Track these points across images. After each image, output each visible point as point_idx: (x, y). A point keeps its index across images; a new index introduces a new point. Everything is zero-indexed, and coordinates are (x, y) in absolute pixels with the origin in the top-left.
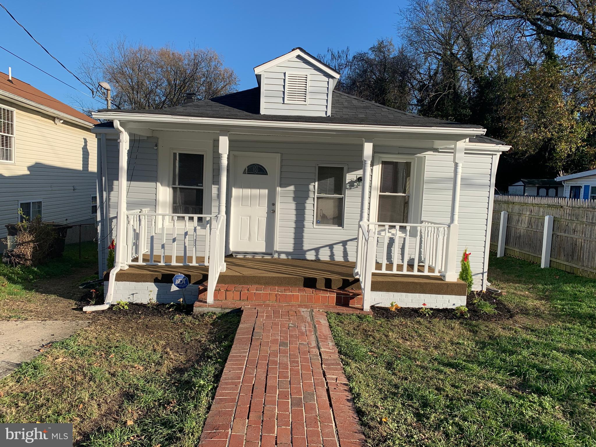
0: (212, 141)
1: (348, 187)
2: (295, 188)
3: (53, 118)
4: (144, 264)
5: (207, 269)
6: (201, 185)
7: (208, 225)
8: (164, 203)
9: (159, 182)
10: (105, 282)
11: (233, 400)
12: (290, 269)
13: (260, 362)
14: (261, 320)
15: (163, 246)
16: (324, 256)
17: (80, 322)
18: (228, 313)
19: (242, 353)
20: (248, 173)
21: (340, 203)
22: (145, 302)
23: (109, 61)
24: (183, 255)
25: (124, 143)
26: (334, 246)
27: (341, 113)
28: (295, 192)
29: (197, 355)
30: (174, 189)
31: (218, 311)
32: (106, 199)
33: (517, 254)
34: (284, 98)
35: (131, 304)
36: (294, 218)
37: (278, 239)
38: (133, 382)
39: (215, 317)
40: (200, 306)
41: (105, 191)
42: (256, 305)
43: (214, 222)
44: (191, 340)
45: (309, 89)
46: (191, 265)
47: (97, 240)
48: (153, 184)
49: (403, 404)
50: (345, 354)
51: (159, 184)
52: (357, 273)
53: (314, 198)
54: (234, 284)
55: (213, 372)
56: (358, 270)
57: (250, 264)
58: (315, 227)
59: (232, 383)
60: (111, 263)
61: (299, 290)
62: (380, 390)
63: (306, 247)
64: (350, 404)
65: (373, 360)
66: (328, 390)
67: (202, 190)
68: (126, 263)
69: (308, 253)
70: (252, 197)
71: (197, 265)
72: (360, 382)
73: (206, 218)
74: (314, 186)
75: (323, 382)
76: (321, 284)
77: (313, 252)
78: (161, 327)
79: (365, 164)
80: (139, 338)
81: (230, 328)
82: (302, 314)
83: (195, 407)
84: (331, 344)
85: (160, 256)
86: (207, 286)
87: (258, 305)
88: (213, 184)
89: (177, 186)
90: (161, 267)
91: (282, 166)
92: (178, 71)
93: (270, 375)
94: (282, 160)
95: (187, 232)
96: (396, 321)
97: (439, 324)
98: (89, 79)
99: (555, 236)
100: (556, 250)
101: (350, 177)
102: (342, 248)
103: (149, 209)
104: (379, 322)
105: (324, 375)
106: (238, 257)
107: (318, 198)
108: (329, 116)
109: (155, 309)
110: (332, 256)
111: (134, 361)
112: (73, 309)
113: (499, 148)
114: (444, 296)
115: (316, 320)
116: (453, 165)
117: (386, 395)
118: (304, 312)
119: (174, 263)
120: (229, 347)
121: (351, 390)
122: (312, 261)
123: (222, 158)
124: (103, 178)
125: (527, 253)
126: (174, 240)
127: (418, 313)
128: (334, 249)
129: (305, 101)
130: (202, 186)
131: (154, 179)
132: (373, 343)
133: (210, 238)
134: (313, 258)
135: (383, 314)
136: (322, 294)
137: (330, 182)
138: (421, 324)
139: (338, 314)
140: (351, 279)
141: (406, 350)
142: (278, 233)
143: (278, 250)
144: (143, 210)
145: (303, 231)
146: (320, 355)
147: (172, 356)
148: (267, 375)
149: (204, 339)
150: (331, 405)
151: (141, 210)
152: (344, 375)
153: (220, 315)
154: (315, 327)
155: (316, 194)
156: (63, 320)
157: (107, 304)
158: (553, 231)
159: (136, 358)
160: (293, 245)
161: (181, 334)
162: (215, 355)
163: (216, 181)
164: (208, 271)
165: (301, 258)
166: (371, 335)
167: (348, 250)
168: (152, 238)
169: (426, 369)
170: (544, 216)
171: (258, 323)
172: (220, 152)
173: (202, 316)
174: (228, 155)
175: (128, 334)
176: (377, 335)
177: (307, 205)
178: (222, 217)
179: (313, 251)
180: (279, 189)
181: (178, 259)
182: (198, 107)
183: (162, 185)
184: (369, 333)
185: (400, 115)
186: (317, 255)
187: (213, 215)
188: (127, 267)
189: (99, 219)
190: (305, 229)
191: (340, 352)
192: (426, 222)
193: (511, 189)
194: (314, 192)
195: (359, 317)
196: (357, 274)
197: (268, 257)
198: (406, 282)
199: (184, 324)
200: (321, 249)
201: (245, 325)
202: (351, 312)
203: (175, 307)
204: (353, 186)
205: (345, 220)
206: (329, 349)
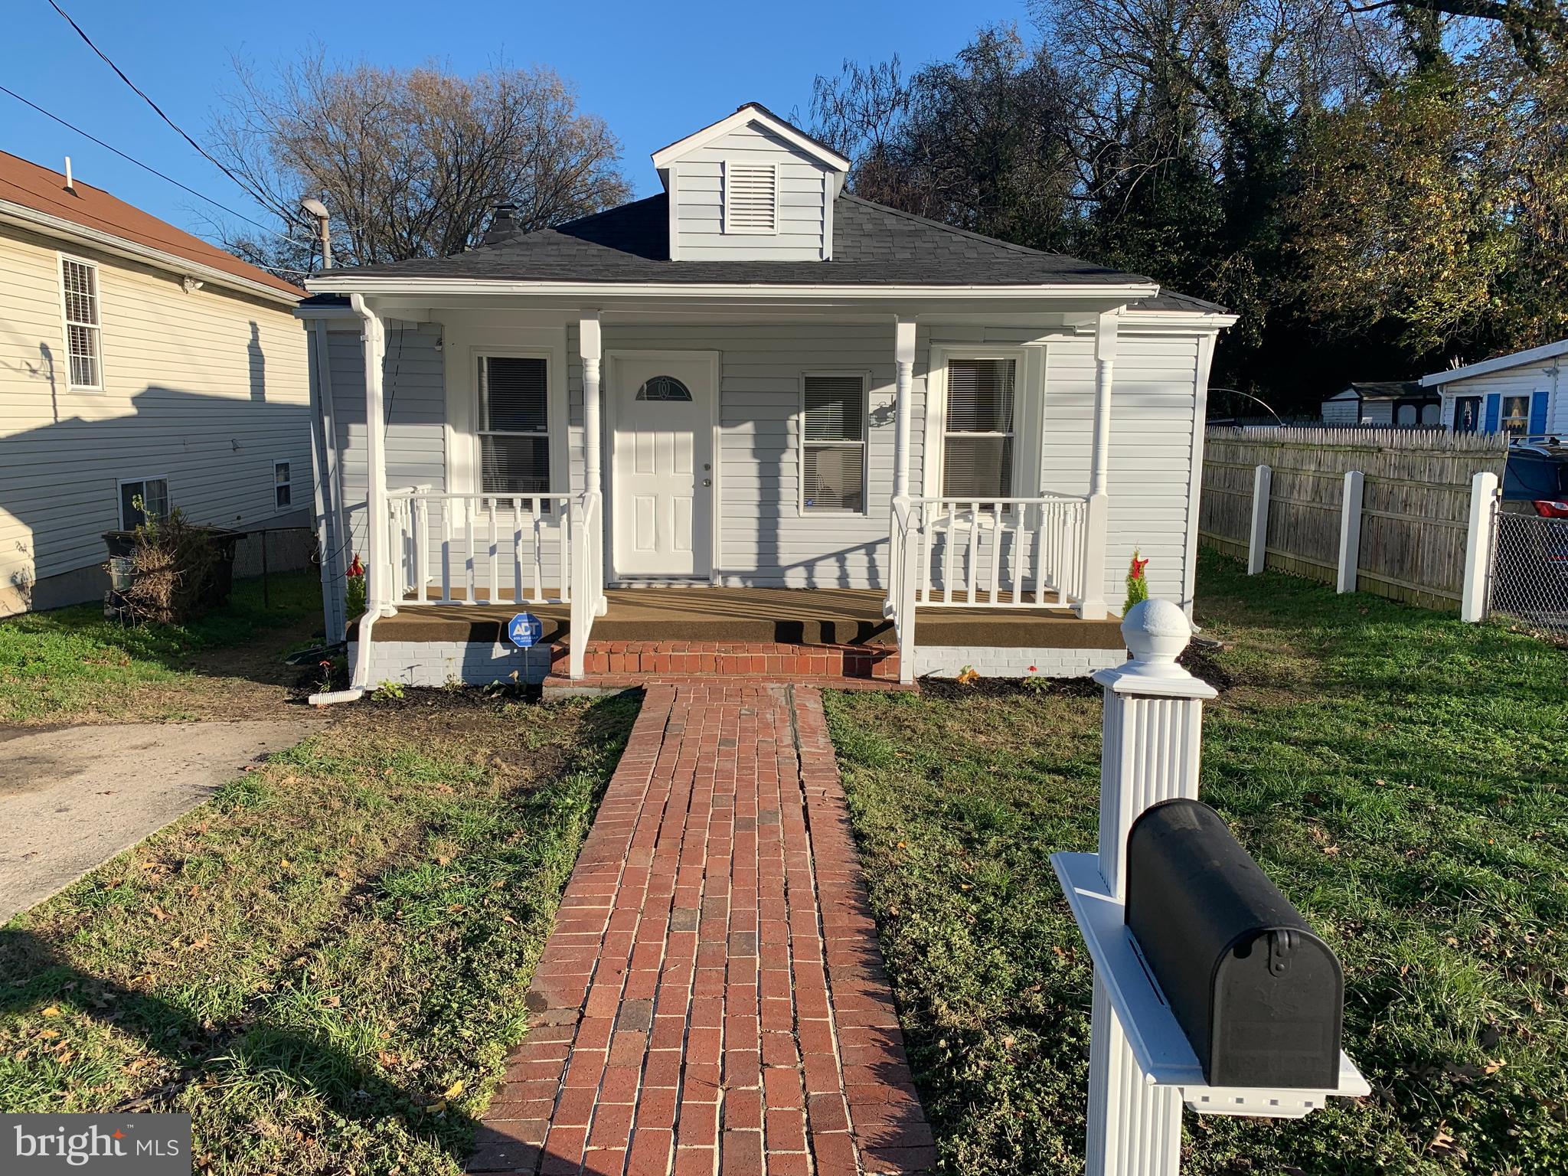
0: (563, 328)
1: (873, 421)
2: (756, 428)
3: (180, 279)
4: (432, 603)
5: (567, 612)
6: (544, 428)
7: (565, 516)
8: (463, 471)
9: (449, 423)
10: (350, 645)
11: (629, 824)
12: (745, 608)
13: (678, 769)
14: (683, 705)
15: (470, 564)
16: (827, 577)
17: (310, 722)
18: (615, 697)
19: (645, 757)
20: (649, 399)
21: (858, 461)
22: (438, 683)
23: (284, 113)
24: (514, 586)
25: (375, 342)
26: (847, 555)
27: (855, 250)
28: (757, 436)
29: (557, 768)
30: (483, 438)
31: (595, 694)
32: (335, 468)
33: (1290, 566)
34: (722, 222)
35: (408, 689)
36: (755, 496)
37: (720, 544)
38: (439, 809)
39: (588, 705)
40: (555, 686)
41: (332, 447)
42: (673, 680)
43: (576, 509)
44: (542, 745)
45: (778, 197)
46: (531, 602)
47: (318, 558)
48: (434, 429)
49: (943, 827)
50: (849, 757)
51: (449, 428)
52: (891, 607)
53: (798, 450)
54: (626, 639)
55: (589, 788)
56: (891, 602)
57: (659, 600)
58: (801, 514)
59: (627, 802)
60: (358, 604)
61: (764, 649)
62: (906, 808)
63: (784, 559)
64: (844, 826)
65: (903, 765)
66: (805, 809)
67: (546, 439)
68: (392, 602)
69: (789, 573)
70: (658, 449)
71: (546, 602)
72: (869, 796)
73: (558, 500)
74: (798, 422)
75: (798, 796)
76: (812, 634)
77: (801, 572)
78: (474, 726)
79: (901, 370)
80: (436, 743)
81: (620, 722)
82: (770, 692)
83: (560, 836)
84: (822, 740)
85: (465, 589)
86: (568, 645)
87: (677, 680)
88: (571, 425)
89: (487, 432)
90: (468, 608)
91: (722, 379)
92: (466, 133)
93: (697, 787)
94: (722, 366)
95: (520, 532)
96: (968, 702)
97: (1058, 705)
98: (238, 161)
99: (1366, 518)
100: (1370, 550)
101: (877, 399)
102: (866, 559)
103: (429, 486)
104: (932, 704)
105: (802, 786)
106: (635, 586)
107: (807, 449)
108: (828, 260)
109: (460, 695)
110: (843, 577)
111: (434, 779)
112: (288, 702)
113: (1210, 320)
114: (1079, 650)
115: (797, 701)
116: (1094, 364)
117: (916, 815)
118: (775, 690)
119: (495, 600)
120: (619, 753)
121: (848, 807)
122: (797, 590)
123: (588, 369)
124: (326, 420)
125: (1312, 561)
126: (493, 550)
127: (1019, 687)
128: (848, 563)
129: (772, 227)
130: (546, 431)
131: (437, 416)
132: (909, 739)
133: (570, 548)
134: (801, 584)
135: (944, 690)
136: (812, 654)
137: (833, 411)
138: (1020, 706)
139: (847, 692)
140: (876, 622)
141: (978, 750)
142: (720, 531)
143: (721, 568)
144: (419, 487)
145: (776, 526)
146: (799, 756)
147: (507, 771)
148: (692, 788)
149: (569, 743)
150: (808, 828)
151: (415, 488)
152: (840, 787)
153: (598, 701)
154: (794, 714)
155: (802, 440)
156: (275, 720)
157: (358, 688)
158: (1363, 506)
159: (436, 775)
160: (755, 557)
161: (521, 735)
162: (592, 764)
163: (578, 417)
164: (569, 616)
165: (777, 586)
166: (908, 727)
167: (877, 563)
168: (445, 546)
169: (1006, 777)
170: (1343, 473)
171: (676, 709)
172: (582, 355)
173: (562, 704)
174: (602, 362)
175: (412, 738)
176: (921, 726)
177: (783, 465)
178: (594, 498)
179: (801, 569)
180: (718, 430)
181: (503, 593)
182: (527, 249)
183: (455, 430)
184: (906, 723)
185: (993, 249)
186: (810, 577)
187: (573, 494)
188: (394, 612)
189: (320, 510)
190: (780, 520)
191: (838, 754)
192: (1049, 493)
193: (1327, 408)
194: (798, 436)
195: (889, 696)
196: (890, 610)
197: (701, 586)
198: (995, 624)
199: (526, 719)
200: (819, 563)
201: (652, 714)
202: (875, 688)
203: (502, 690)
204: (885, 418)
205: (869, 496)
206: (818, 747)
